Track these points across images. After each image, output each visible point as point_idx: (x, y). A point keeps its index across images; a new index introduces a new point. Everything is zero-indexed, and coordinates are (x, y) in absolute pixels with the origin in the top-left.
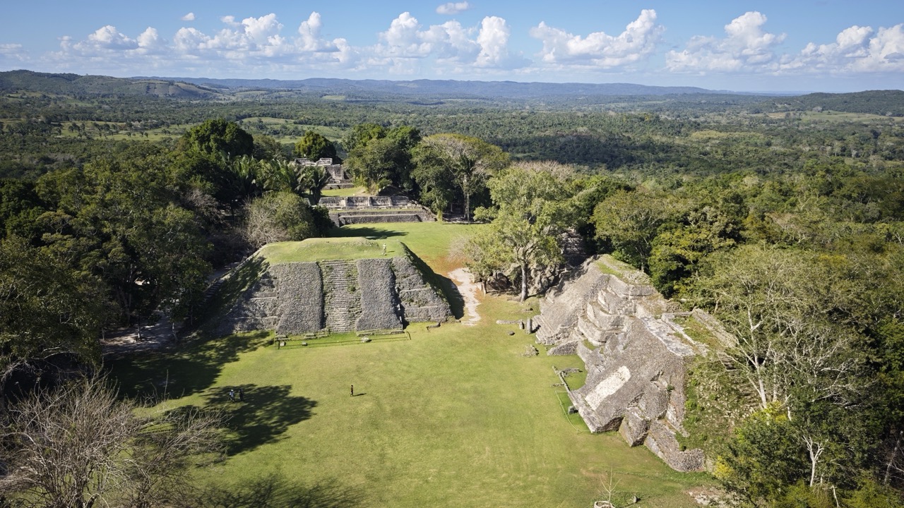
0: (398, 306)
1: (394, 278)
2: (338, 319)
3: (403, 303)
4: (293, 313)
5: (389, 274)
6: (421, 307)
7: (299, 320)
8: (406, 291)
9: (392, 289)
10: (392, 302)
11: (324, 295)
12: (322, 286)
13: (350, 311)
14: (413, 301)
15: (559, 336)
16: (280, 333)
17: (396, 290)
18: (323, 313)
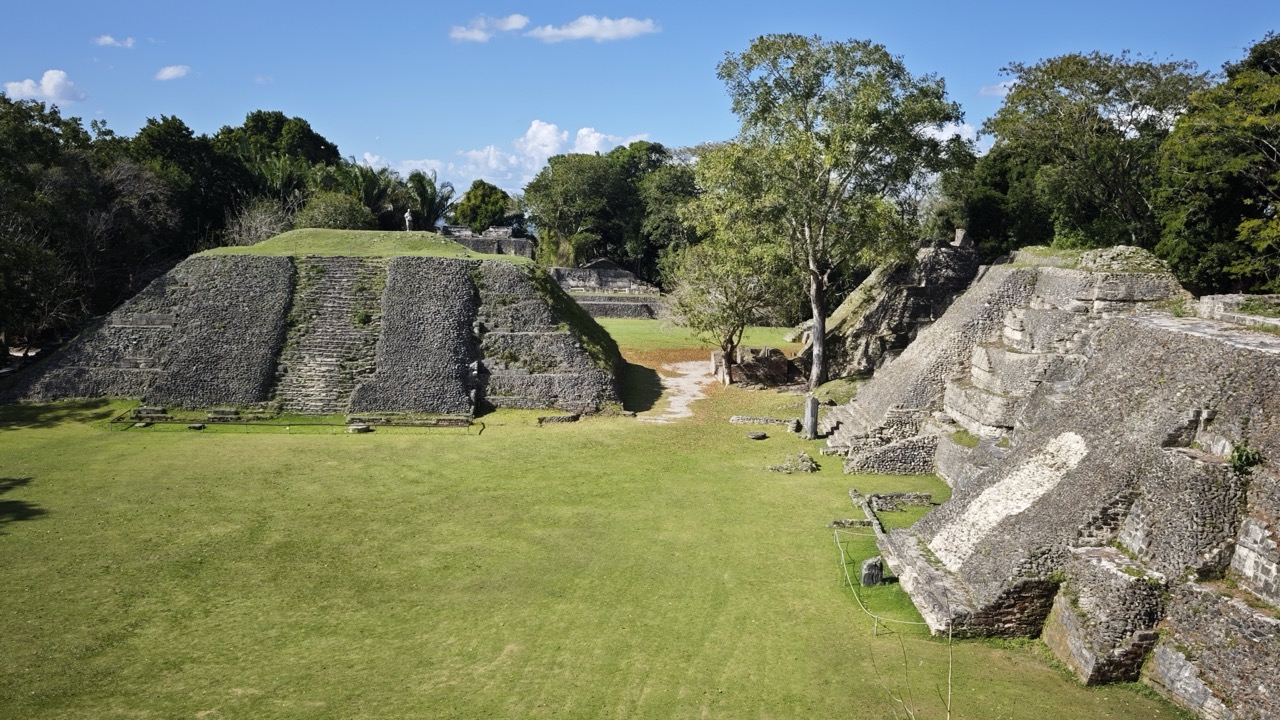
0: (474, 365)
1: (475, 301)
2: (309, 384)
3: (488, 362)
4: (197, 360)
5: (463, 290)
6: (535, 374)
7: (208, 377)
8: (501, 333)
9: (465, 324)
10: (456, 353)
11: (286, 325)
12: (289, 306)
13: (344, 368)
14: (516, 360)
15: (887, 433)
16: (152, 401)
17: (476, 330)
18: (275, 365)
